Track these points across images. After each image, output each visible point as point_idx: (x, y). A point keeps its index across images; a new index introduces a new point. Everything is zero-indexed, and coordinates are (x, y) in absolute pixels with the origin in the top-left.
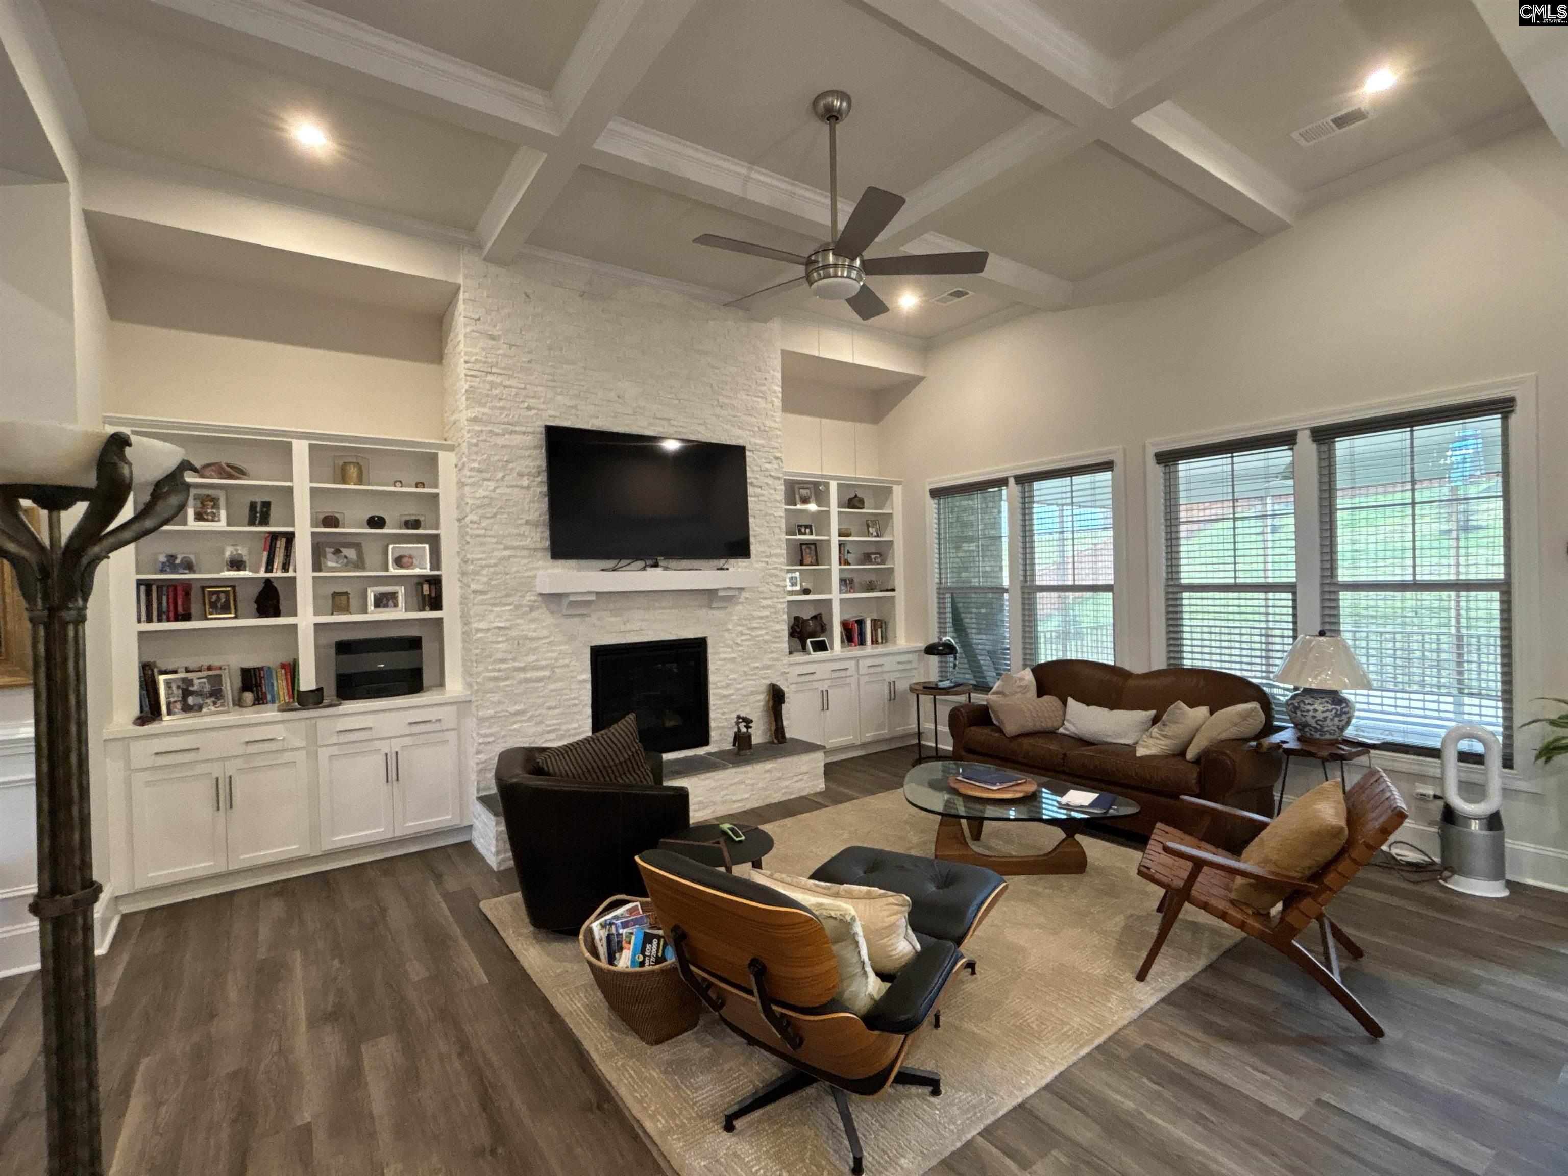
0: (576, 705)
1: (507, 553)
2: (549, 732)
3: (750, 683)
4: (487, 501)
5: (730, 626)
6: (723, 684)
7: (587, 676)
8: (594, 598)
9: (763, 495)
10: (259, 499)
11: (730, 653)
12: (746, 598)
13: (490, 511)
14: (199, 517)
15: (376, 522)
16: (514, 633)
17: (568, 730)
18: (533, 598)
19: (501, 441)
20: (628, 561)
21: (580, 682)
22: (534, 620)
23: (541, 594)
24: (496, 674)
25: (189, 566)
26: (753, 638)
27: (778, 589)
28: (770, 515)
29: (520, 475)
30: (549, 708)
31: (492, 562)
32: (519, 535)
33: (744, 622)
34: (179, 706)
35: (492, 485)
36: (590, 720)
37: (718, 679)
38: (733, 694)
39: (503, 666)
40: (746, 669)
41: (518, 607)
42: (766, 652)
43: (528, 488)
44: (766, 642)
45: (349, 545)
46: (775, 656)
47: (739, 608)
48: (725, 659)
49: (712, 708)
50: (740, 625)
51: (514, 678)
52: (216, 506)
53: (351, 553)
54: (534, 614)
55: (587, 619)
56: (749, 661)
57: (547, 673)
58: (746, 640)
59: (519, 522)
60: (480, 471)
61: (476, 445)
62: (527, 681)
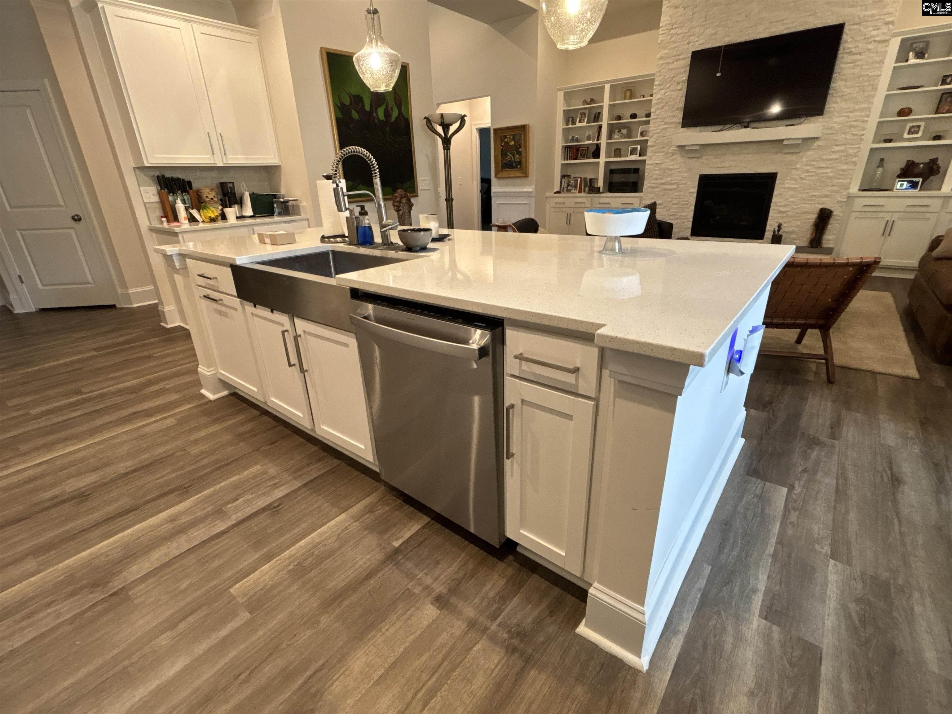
0: (687, 204)
1: (665, 126)
2: (671, 215)
3: (807, 205)
4: (660, 100)
5: (798, 166)
6: (782, 204)
7: (695, 190)
8: (698, 148)
9: (860, 60)
10: (597, 111)
11: (793, 184)
12: (819, 146)
13: (662, 105)
14: (580, 122)
15: (634, 116)
16: (663, 166)
17: (680, 216)
18: (675, 149)
19: (671, 66)
20: (731, 125)
21: (690, 193)
22: (673, 160)
23: (679, 146)
24: (653, 185)
25: (577, 140)
26: (817, 175)
27: (855, 137)
28: (864, 76)
29: (678, 83)
30: (674, 204)
31: (658, 131)
32: (672, 116)
33: (813, 163)
34: (565, 189)
35: (664, 91)
36: (692, 213)
37: (778, 200)
38: (788, 211)
39: (656, 182)
40: (804, 196)
41: (666, 154)
42: (827, 186)
43: (681, 90)
44: (830, 178)
45: (624, 128)
46: (835, 188)
47: (810, 153)
48: (788, 188)
49: (770, 218)
50: (807, 165)
51: (659, 187)
52: (585, 117)
53: (624, 131)
54: (674, 157)
55: (700, 160)
56: (807, 191)
57: (675, 187)
58: (810, 176)
59: (673, 109)
60: (659, 85)
61: (660, 72)
62: (665, 189)
